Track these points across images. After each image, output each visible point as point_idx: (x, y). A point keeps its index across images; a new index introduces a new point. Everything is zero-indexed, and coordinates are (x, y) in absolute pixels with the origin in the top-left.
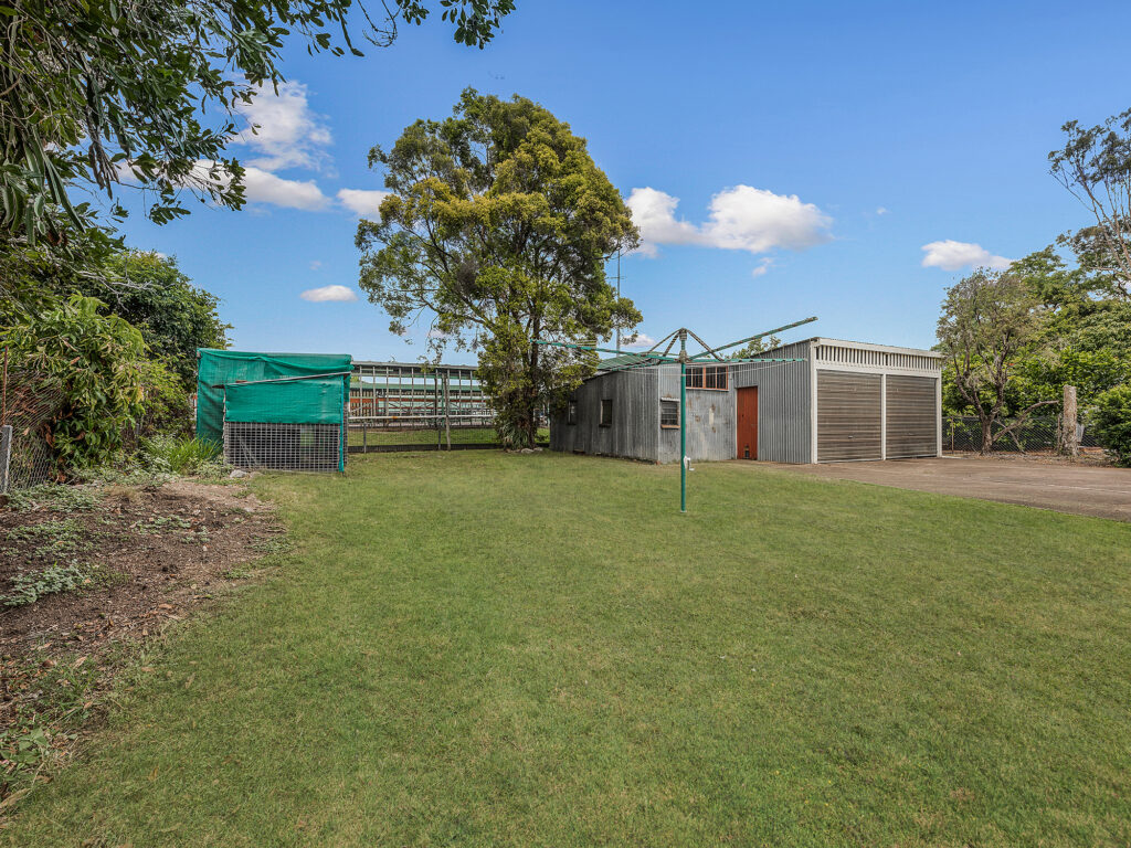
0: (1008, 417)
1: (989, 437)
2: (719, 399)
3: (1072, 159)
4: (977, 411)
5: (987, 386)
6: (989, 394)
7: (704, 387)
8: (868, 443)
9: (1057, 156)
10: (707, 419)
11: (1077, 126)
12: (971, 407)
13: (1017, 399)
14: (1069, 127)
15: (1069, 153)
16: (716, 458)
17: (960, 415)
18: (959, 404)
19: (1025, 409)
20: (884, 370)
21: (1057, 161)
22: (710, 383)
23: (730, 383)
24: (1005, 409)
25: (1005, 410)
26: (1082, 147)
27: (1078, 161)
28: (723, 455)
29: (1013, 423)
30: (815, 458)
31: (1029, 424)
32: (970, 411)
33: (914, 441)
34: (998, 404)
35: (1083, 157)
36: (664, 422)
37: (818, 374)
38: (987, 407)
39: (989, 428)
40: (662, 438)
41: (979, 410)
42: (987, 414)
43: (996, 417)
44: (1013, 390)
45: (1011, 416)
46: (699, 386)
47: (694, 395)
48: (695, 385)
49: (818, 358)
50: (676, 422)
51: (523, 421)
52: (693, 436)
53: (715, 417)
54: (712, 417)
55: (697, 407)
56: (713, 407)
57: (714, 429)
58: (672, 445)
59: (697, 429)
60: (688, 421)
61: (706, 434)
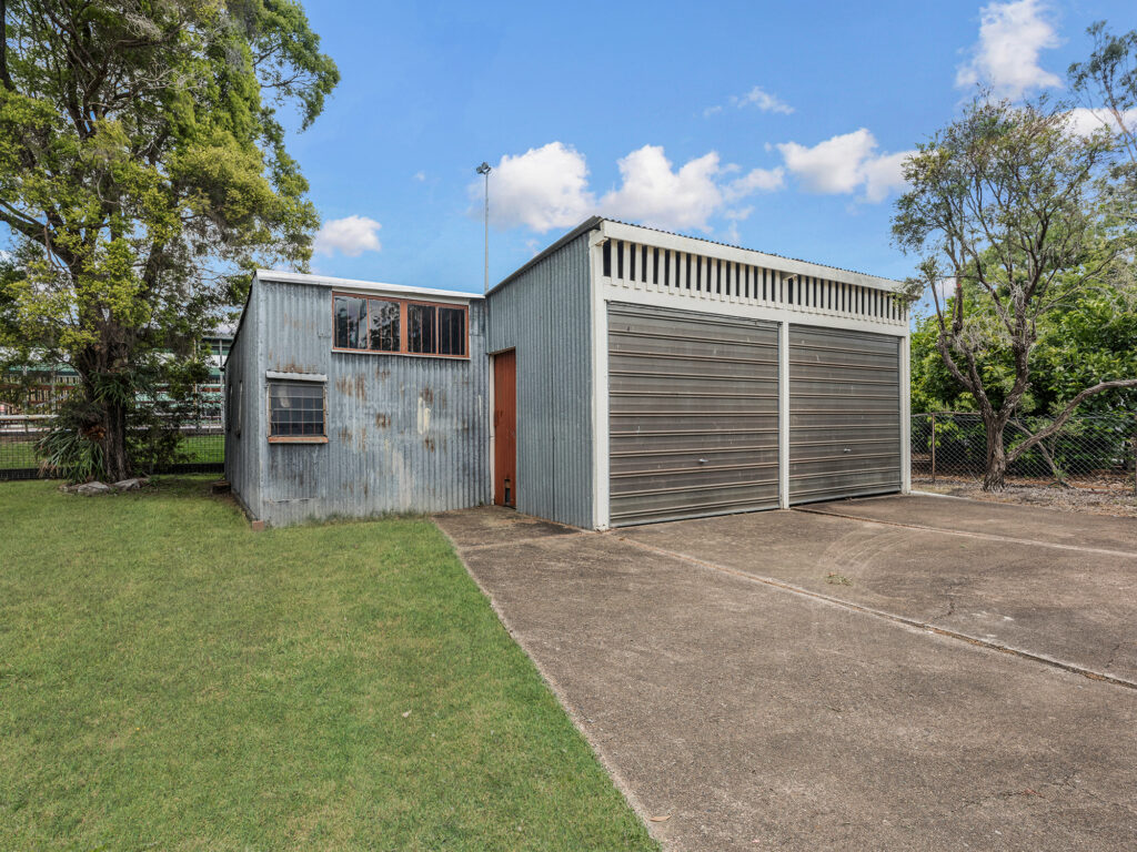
0: (1035, 413)
1: (1000, 454)
2: (445, 377)
3: (1099, 74)
4: (978, 404)
5: (997, 355)
6: (1001, 370)
7: (403, 350)
8: (747, 473)
9: (1079, 70)
10: (409, 421)
11: (1104, 30)
12: (969, 395)
13: (1049, 379)
14: (1094, 30)
15: (1095, 67)
16: (438, 506)
17: (948, 409)
18: (948, 391)
19: (1065, 398)
20: (785, 312)
21: (1081, 78)
22: (422, 342)
23: (474, 344)
24: (1029, 398)
25: (1028, 401)
26: (1111, 58)
27: (1105, 77)
28: (454, 498)
29: (1045, 426)
30: (602, 515)
31: (1076, 427)
32: (965, 403)
33: (855, 464)
34: (1017, 389)
35: (1112, 71)
36: (277, 428)
37: (610, 313)
38: (998, 396)
39: (1000, 437)
40: (273, 467)
41: (980, 400)
42: (997, 409)
43: (1012, 414)
44: (1043, 363)
45: (1042, 411)
46: (386, 347)
47: (372, 366)
48: (376, 345)
49: (607, 272)
50: (320, 429)
51: (87, 426)
52: (370, 460)
53: (433, 416)
54: (424, 418)
55: (380, 394)
56: (428, 395)
57: (429, 444)
58: (303, 481)
59: (381, 442)
60: (354, 426)
61: (407, 454)
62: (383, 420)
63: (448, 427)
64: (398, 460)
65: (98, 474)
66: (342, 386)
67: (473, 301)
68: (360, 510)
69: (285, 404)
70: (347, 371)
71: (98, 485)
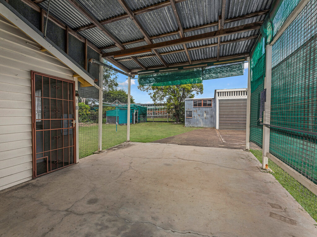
2: (208, 109)
7: (202, 106)
10: (203, 115)
22: (205, 105)
23: (213, 105)
28: (209, 126)
30: (218, 128)
36: (187, 116)
37: (220, 101)
40: (186, 120)
46: (200, 106)
47: (198, 108)
48: (199, 106)
49: (219, 96)
50: (191, 116)
51: (175, 116)
52: (197, 120)
53: (206, 115)
54: (205, 115)
55: (199, 112)
56: (205, 112)
57: (206, 118)
58: (189, 122)
59: (199, 118)
60: (195, 116)
61: (202, 119)
62: (199, 115)
63: (209, 116)
64: (201, 120)
65: (176, 122)
66: (194, 111)
67: (213, 99)
68: (196, 126)
69: (188, 113)
70: (195, 109)
71: (176, 123)
